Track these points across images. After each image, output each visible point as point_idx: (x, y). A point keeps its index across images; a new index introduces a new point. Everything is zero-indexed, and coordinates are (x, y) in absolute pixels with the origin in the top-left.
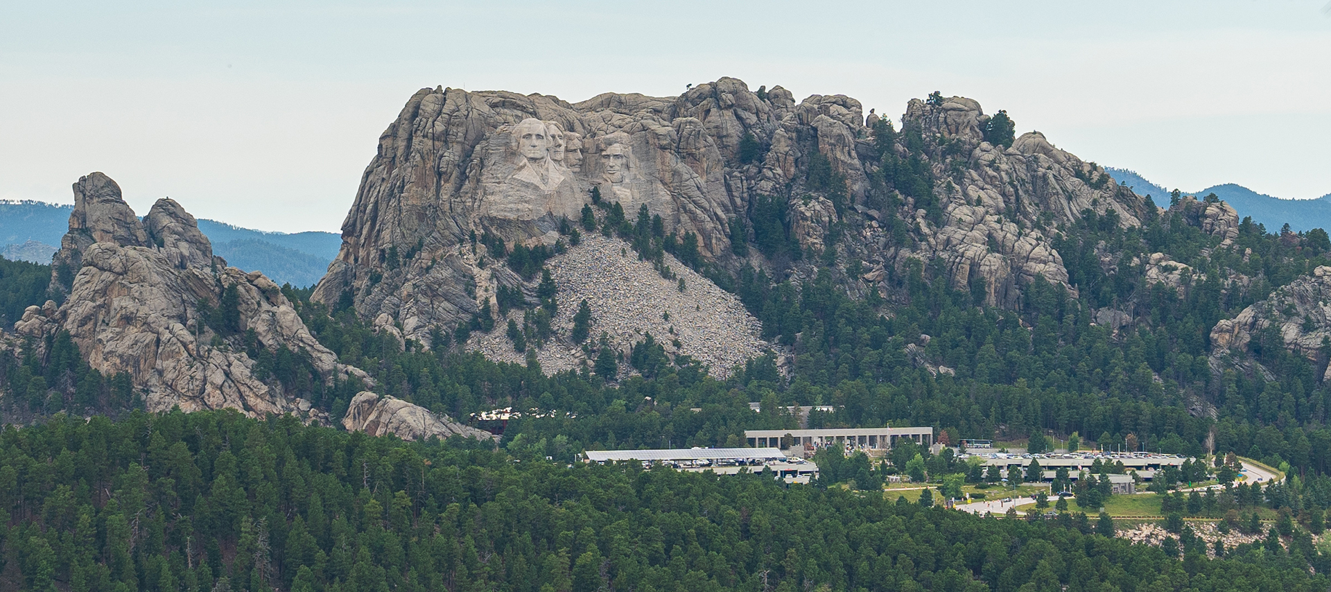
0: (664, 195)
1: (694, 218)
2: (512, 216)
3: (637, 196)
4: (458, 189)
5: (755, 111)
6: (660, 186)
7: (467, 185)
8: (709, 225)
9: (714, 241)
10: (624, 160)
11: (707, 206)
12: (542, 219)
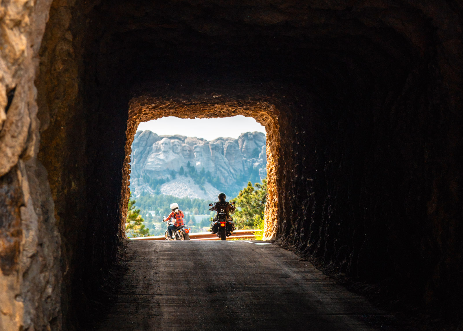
0: (212, 165)
1: (221, 172)
2: (153, 169)
3: (203, 165)
4: (139, 161)
5: (263, 141)
6: (211, 162)
7: (142, 160)
8: (226, 174)
9: (228, 180)
10: (200, 153)
11: (227, 168)
12: (164, 171)
